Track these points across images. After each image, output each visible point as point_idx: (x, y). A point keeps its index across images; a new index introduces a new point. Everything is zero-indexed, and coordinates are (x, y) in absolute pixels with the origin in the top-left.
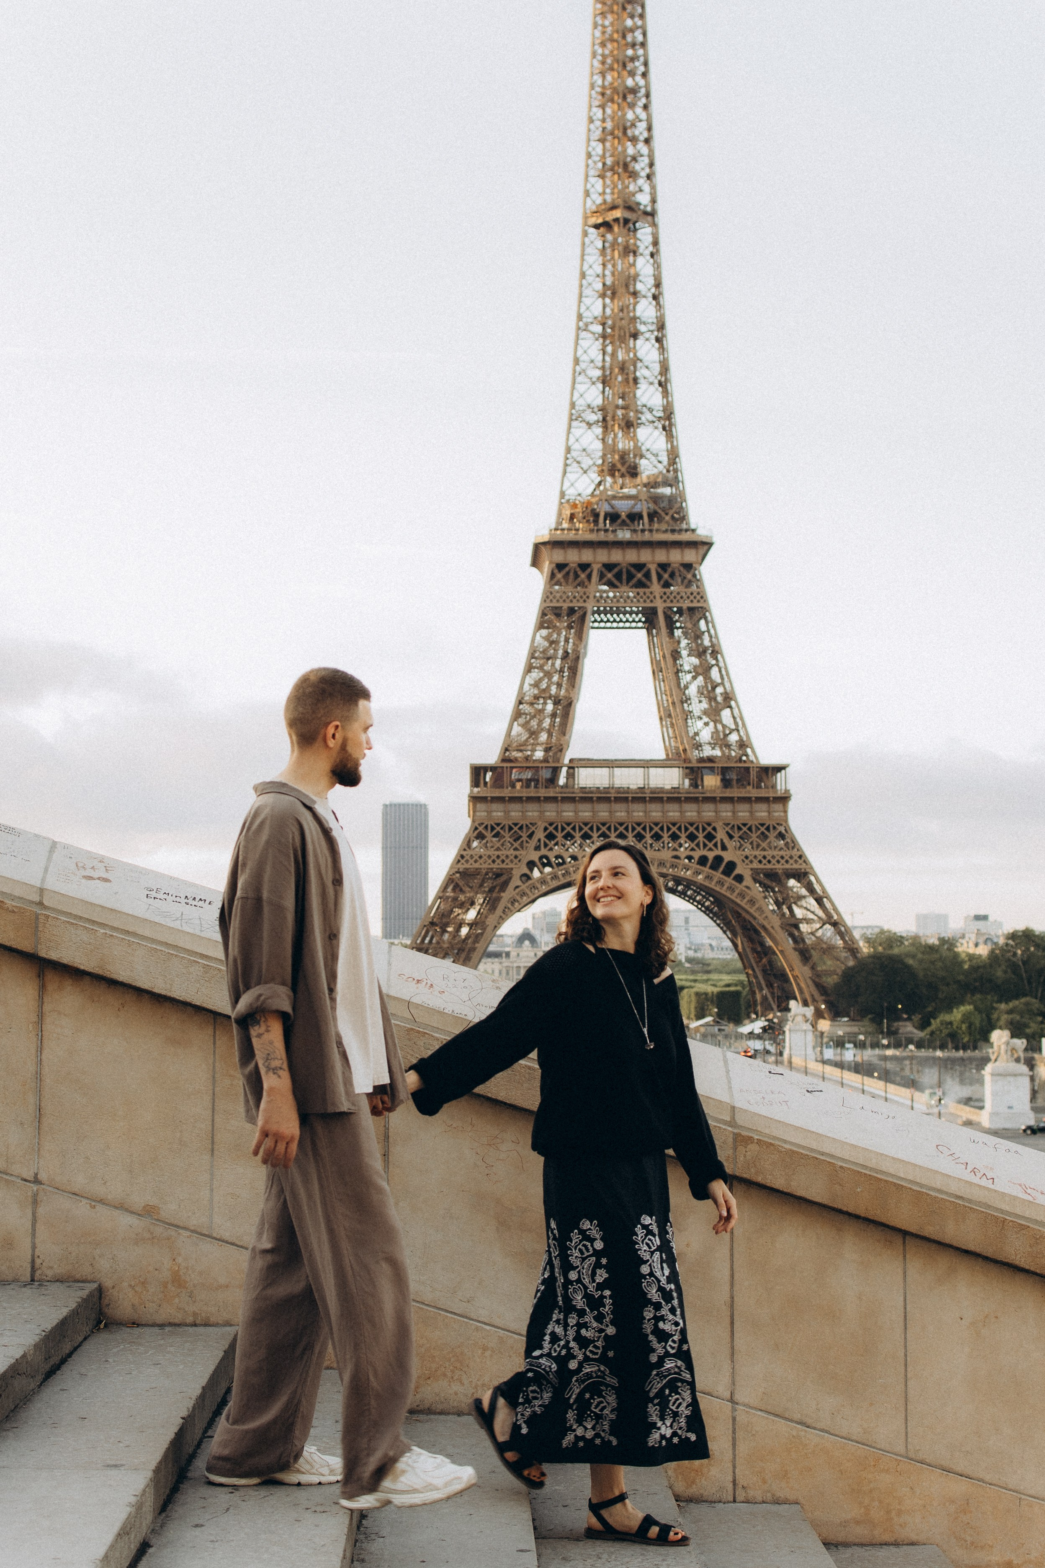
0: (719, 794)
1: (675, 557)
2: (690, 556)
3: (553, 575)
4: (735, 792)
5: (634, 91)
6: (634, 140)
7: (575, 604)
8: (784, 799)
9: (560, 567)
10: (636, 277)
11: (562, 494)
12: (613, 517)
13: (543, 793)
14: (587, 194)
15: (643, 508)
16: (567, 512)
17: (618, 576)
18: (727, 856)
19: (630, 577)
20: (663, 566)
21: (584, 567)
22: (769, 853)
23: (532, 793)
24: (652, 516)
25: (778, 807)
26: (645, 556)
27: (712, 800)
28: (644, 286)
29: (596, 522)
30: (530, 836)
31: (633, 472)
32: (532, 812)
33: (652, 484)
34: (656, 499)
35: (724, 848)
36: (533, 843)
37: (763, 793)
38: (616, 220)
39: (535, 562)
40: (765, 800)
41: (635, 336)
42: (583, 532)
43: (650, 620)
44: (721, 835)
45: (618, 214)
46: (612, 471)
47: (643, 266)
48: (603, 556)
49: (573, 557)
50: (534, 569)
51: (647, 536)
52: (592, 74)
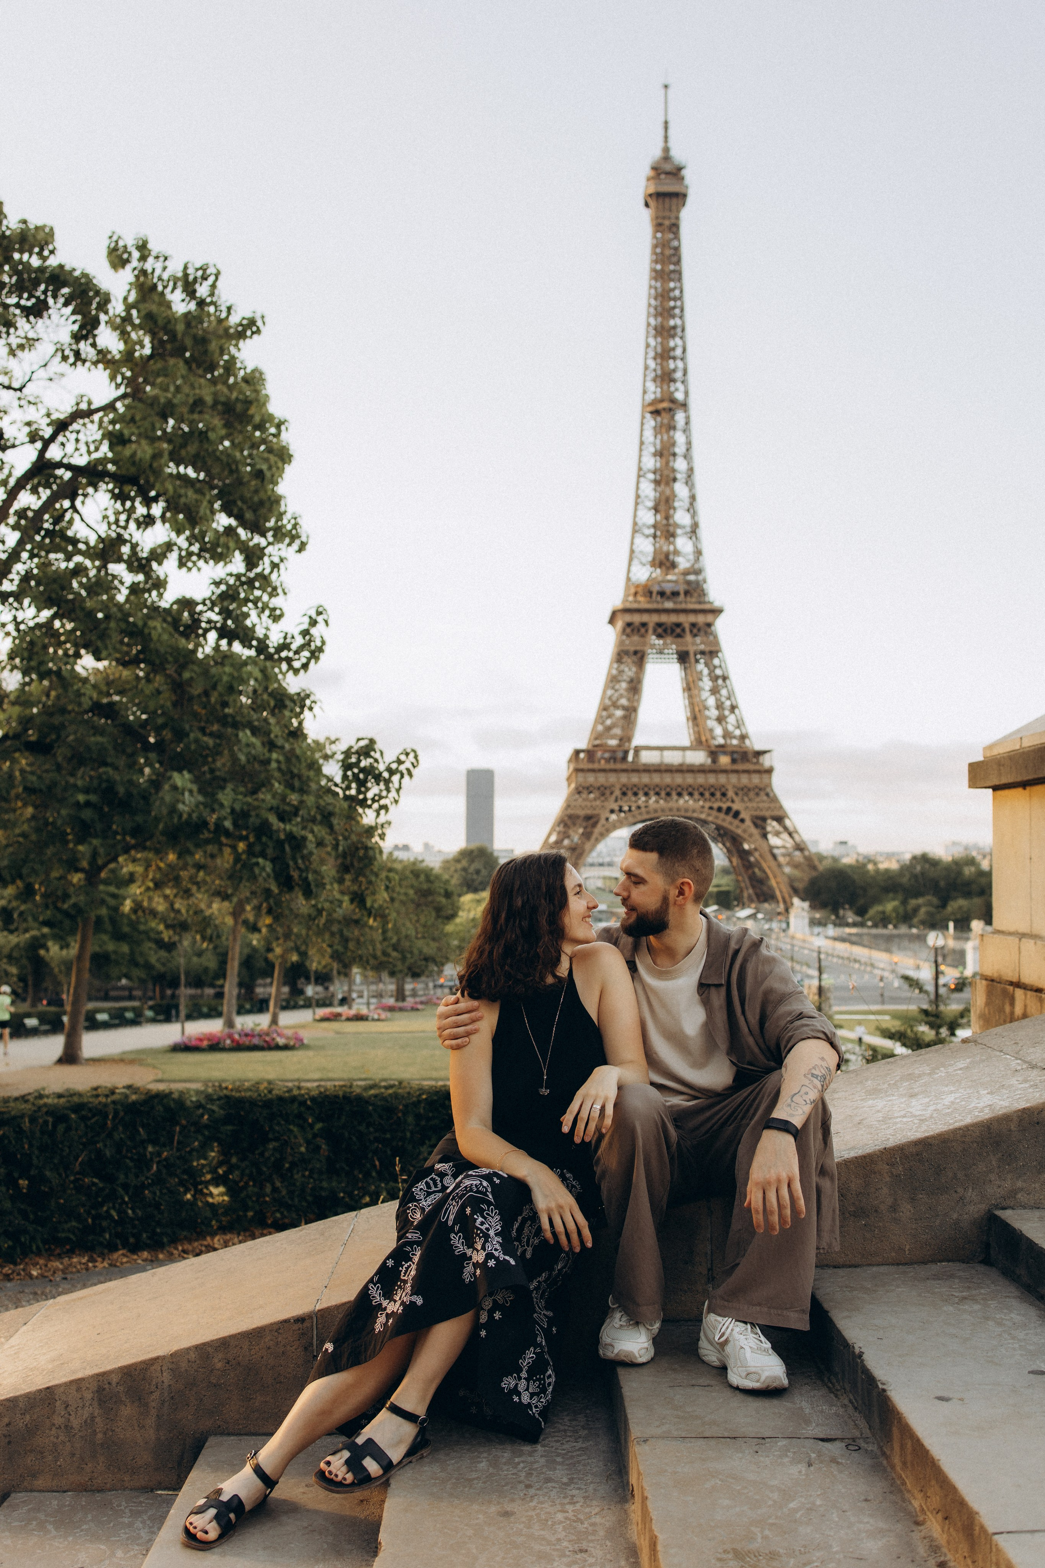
0: (729, 767)
1: (701, 619)
2: (709, 618)
3: (624, 631)
4: (740, 767)
5: (674, 327)
6: (674, 358)
7: (638, 648)
8: (769, 771)
9: (629, 625)
10: (674, 444)
11: (628, 579)
12: (662, 594)
13: (619, 766)
14: (645, 392)
15: (681, 588)
16: (633, 590)
17: (665, 631)
18: (735, 807)
19: (673, 631)
20: (693, 625)
21: (644, 625)
22: (761, 805)
23: (612, 766)
24: (687, 593)
25: (765, 776)
26: (682, 618)
27: (725, 771)
28: (680, 449)
29: (651, 596)
30: (612, 793)
31: (673, 565)
32: (612, 778)
33: (686, 573)
34: (689, 583)
35: (733, 801)
36: (613, 798)
37: (757, 767)
38: (664, 409)
39: (612, 621)
40: (758, 772)
41: (675, 480)
42: (643, 602)
43: (683, 658)
44: (731, 794)
45: (665, 405)
46: (661, 565)
47: (680, 438)
48: (655, 618)
49: (637, 619)
50: (610, 626)
51: (683, 606)
52: (648, 317)
